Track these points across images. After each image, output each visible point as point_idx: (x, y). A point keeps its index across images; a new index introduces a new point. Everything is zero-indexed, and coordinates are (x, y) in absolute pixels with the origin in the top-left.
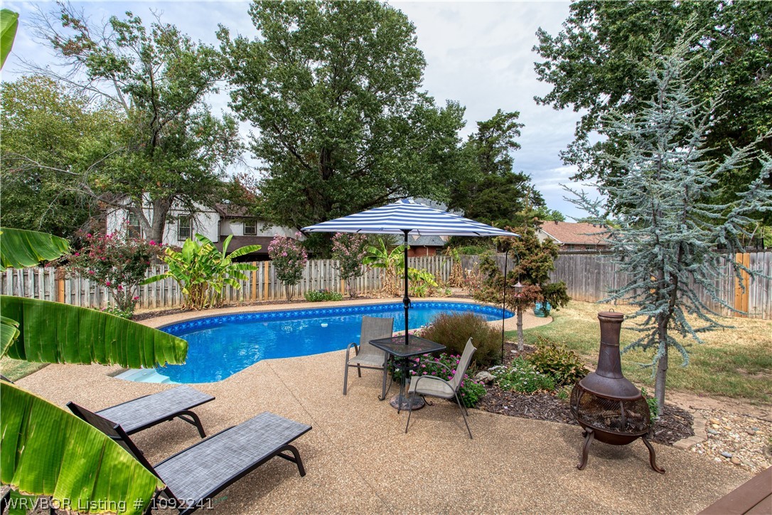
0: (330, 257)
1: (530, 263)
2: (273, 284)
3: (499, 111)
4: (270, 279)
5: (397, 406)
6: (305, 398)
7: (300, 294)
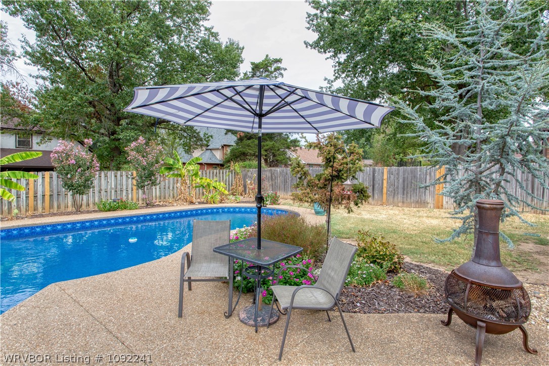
0: (118, 169)
1: (340, 165)
2: (55, 196)
3: (267, 56)
4: (51, 191)
5: (252, 322)
6: (127, 332)
7: (88, 205)
